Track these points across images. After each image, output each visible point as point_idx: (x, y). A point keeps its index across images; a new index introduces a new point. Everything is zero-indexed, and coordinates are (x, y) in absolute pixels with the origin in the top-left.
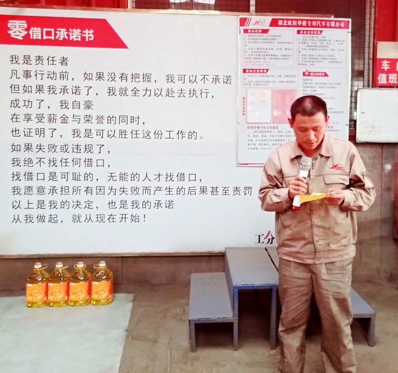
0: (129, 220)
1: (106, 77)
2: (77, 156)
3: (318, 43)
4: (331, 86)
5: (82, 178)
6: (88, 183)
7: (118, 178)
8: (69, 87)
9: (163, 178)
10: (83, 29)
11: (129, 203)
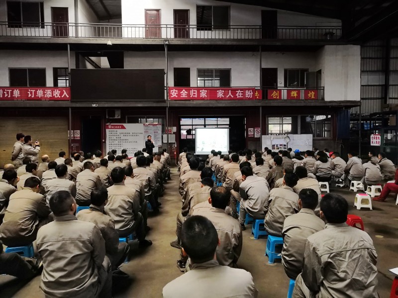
1: (123, 133)
8: (117, 135)
10: (119, 126)
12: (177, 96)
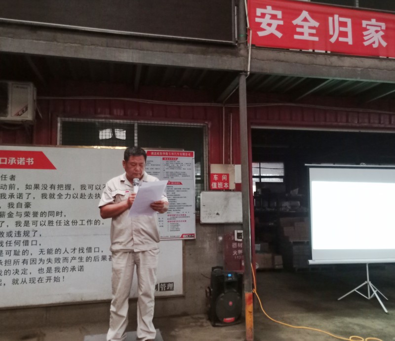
0: (52, 280)
1: (41, 187)
2: (18, 239)
3: (176, 165)
4: (184, 190)
5: (21, 253)
6: (25, 257)
7: (46, 252)
8: (15, 194)
9: (77, 251)
10: (26, 157)
11: (53, 269)
12: (279, 35)
